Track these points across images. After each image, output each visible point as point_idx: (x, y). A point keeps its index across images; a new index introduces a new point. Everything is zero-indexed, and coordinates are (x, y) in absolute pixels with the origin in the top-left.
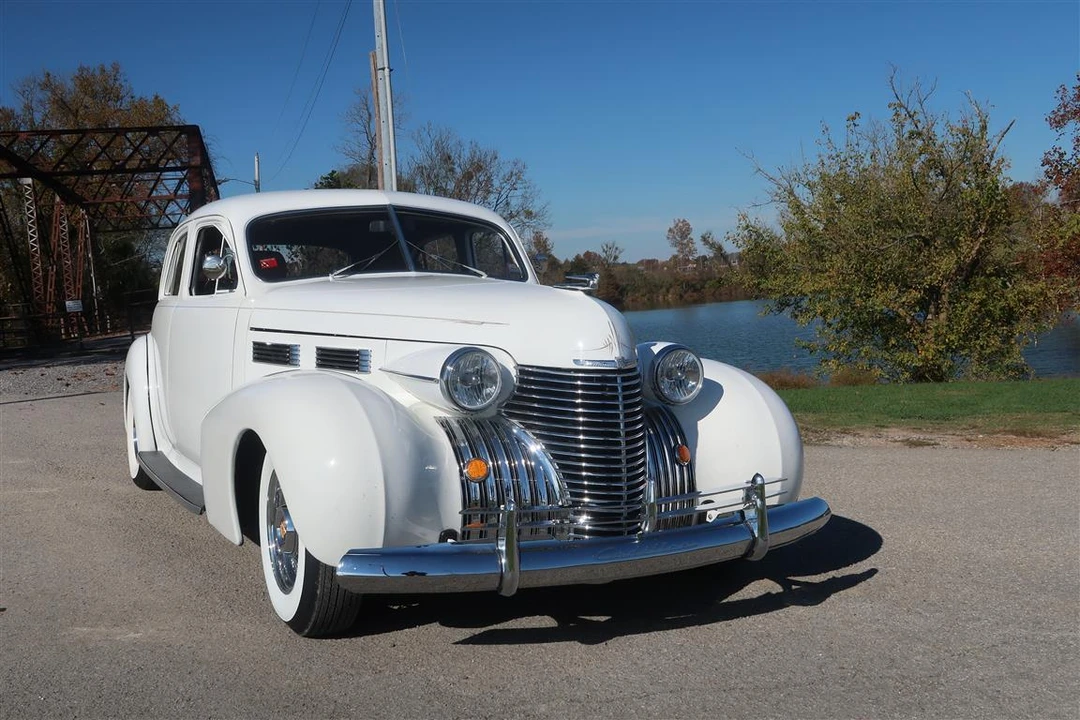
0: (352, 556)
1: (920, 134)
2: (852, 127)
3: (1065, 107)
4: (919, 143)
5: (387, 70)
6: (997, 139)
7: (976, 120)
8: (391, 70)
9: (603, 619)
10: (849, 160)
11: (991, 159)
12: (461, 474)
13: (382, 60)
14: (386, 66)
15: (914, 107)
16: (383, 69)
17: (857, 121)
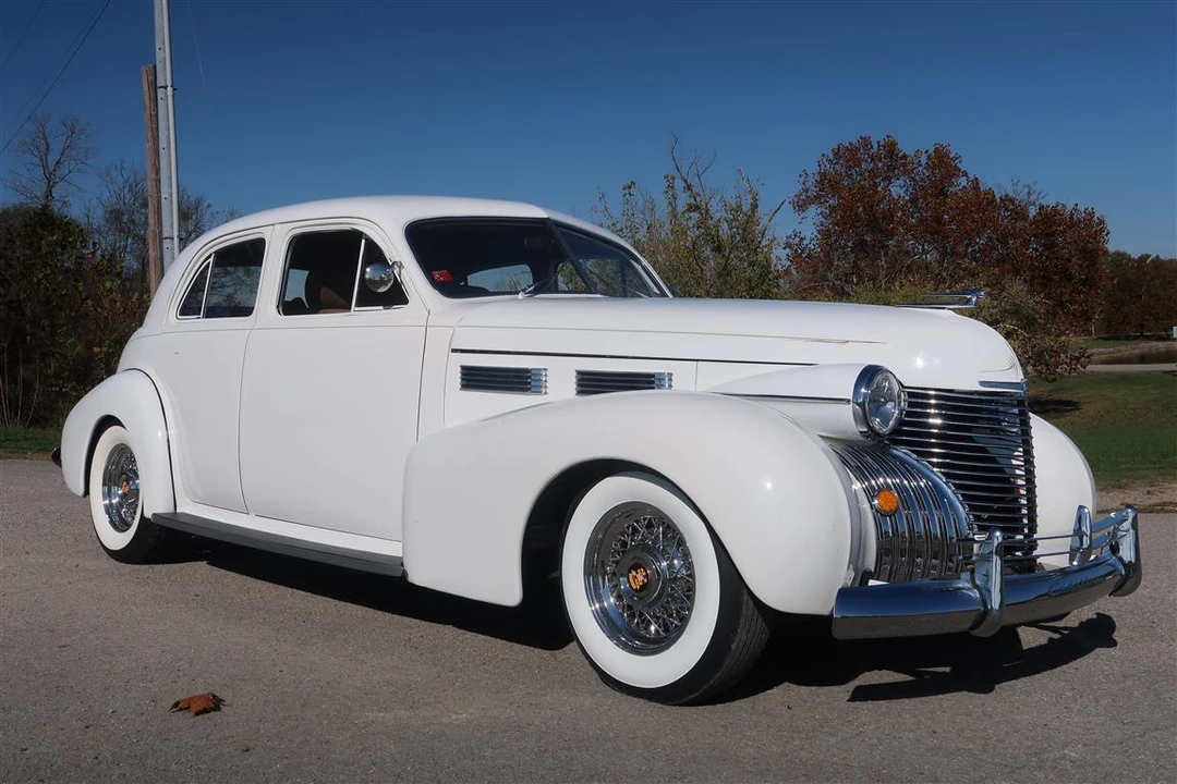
1: (698, 208)
2: (628, 196)
3: (807, 191)
4: (695, 215)
5: (169, 89)
6: (767, 218)
8: (174, 90)
10: (625, 230)
11: (763, 237)
12: (872, 508)
13: (165, 76)
14: (169, 84)
15: (692, 180)
16: (165, 87)
17: (632, 191)
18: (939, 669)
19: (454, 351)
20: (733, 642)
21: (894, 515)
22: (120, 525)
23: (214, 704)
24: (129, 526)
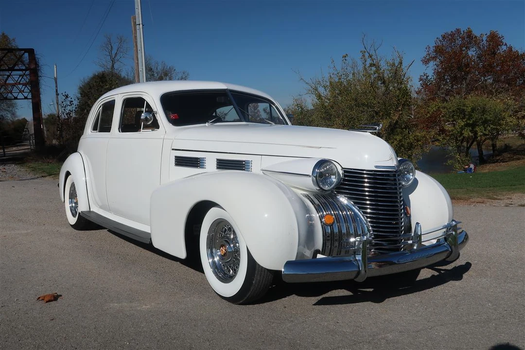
0: (289, 264)
1: (374, 65)
2: (344, 61)
3: (429, 55)
4: (374, 69)
5: (141, 25)
6: (406, 68)
7: (398, 59)
8: (143, 25)
9: (371, 290)
10: (343, 76)
11: (404, 77)
12: (321, 222)
13: (139, 20)
14: (141, 23)
15: (372, 52)
16: (139, 25)
17: (347, 58)
18: (368, 290)
19: (173, 149)
20: (253, 280)
21: (332, 225)
22: (74, 215)
23: (55, 298)
24: (76, 215)
